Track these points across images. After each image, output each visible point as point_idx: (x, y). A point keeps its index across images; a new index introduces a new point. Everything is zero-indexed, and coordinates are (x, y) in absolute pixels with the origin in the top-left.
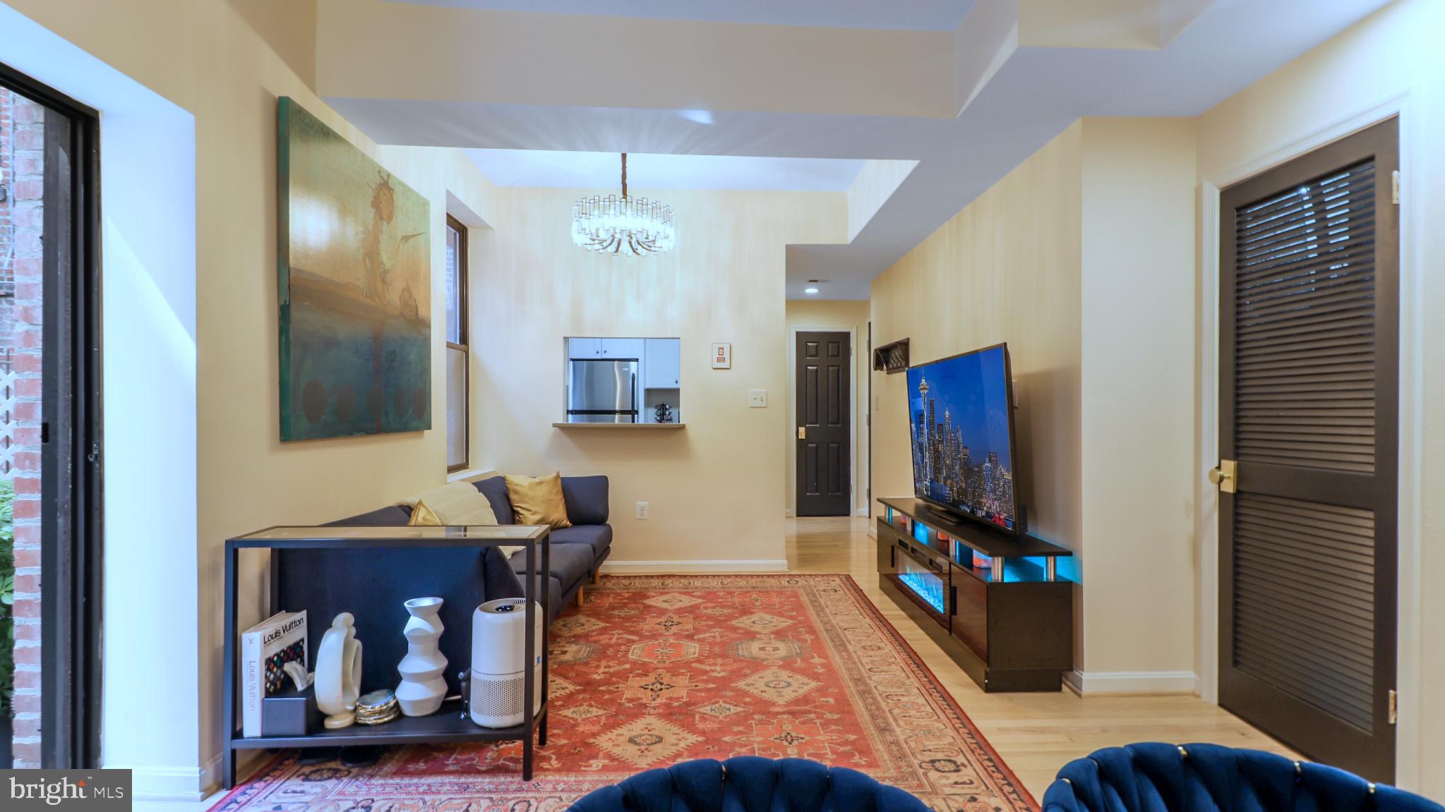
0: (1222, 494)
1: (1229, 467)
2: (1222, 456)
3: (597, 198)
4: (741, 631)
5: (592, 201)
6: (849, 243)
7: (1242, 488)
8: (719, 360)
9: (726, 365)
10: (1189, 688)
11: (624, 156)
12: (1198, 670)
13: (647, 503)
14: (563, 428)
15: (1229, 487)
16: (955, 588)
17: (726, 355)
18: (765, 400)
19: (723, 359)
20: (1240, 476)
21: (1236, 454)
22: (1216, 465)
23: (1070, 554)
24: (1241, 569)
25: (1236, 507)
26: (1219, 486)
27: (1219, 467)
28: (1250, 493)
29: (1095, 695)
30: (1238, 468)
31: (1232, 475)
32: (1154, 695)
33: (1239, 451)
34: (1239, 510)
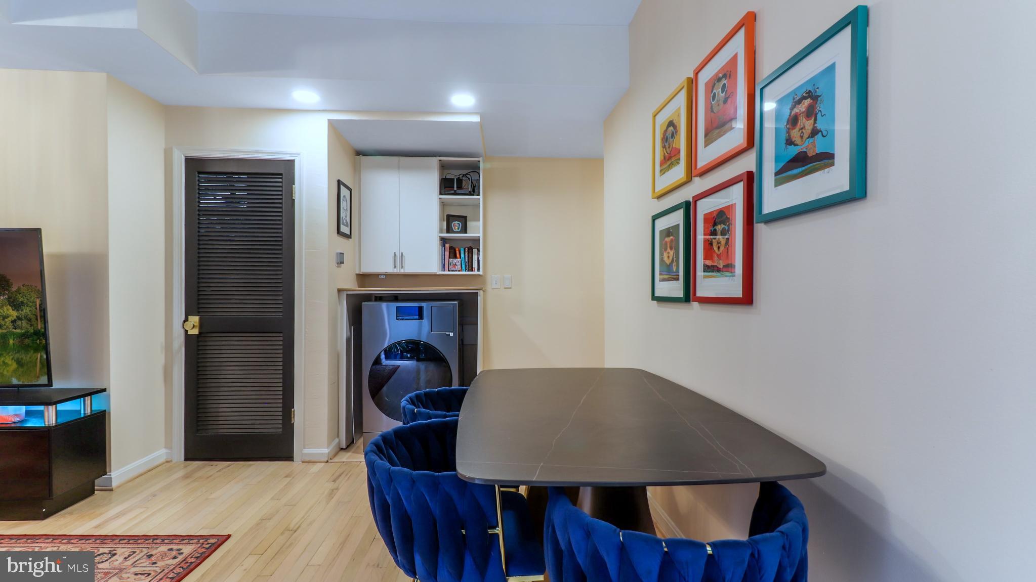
0: (188, 337)
1: (195, 320)
2: (188, 314)
7: (204, 331)
10: (163, 460)
12: (168, 446)
15: (194, 332)
20: (201, 325)
21: (197, 313)
22: (183, 319)
23: (104, 390)
24: (201, 377)
25: (198, 342)
26: (186, 331)
27: (186, 320)
28: (207, 333)
29: (119, 487)
30: (200, 320)
31: (197, 324)
32: (149, 471)
33: (200, 310)
34: (200, 344)
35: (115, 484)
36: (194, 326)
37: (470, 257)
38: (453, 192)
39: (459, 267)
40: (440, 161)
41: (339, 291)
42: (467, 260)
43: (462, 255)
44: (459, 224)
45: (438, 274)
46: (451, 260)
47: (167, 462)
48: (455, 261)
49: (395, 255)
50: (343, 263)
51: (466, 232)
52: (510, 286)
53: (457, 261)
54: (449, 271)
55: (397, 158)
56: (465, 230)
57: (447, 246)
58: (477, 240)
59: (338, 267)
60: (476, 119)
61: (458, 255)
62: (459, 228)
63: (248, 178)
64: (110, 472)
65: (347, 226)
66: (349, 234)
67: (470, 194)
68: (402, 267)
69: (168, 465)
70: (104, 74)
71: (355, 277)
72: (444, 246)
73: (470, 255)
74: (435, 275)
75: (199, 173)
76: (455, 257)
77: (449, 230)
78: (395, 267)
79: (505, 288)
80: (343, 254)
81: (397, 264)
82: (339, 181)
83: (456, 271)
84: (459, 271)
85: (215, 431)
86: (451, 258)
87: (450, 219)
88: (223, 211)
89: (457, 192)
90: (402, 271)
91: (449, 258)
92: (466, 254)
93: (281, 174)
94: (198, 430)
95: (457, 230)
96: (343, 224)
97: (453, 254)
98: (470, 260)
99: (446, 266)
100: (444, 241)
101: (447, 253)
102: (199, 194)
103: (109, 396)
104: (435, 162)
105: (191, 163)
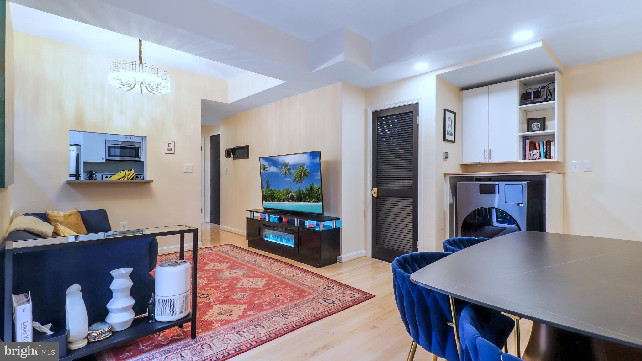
0: (373, 197)
1: (375, 189)
2: (373, 187)
3: (124, 62)
4: (213, 270)
5: (122, 63)
6: (229, 103)
7: (379, 195)
8: (168, 149)
9: (172, 152)
10: (364, 255)
11: (140, 41)
12: (366, 249)
13: (127, 222)
14: (69, 183)
15: (375, 195)
16: (301, 237)
17: (172, 147)
18: (191, 169)
19: (170, 150)
20: (378, 192)
21: (377, 186)
22: (371, 189)
23: (339, 219)
24: (378, 218)
25: (377, 200)
26: (372, 195)
27: (372, 190)
28: (381, 196)
29: (345, 262)
30: (378, 190)
31: (376, 192)
32: (357, 258)
33: (378, 185)
34: (378, 201)
35: (343, 261)
36: (374, 193)
37: (548, 148)
38: (530, 102)
39: (538, 156)
40: (520, 81)
41: (445, 175)
42: (545, 151)
43: (541, 147)
44: (538, 124)
45: (518, 162)
46: (531, 151)
47: (365, 256)
48: (535, 152)
49: (485, 151)
50: (448, 158)
51: (544, 129)
52: (590, 170)
53: (537, 152)
54: (529, 159)
55: (487, 87)
56: (544, 127)
57: (528, 142)
58: (553, 135)
59: (444, 160)
60: (539, 45)
61: (537, 148)
62: (538, 127)
63: (400, 116)
64: (342, 255)
65: (452, 135)
66: (454, 140)
67: (546, 100)
68: (490, 158)
69: (365, 258)
70: (341, 82)
71: (460, 166)
72: (525, 142)
73: (548, 146)
74: (515, 163)
75: (378, 118)
76: (535, 149)
77: (529, 129)
78: (485, 159)
79: (585, 171)
80: (448, 152)
81: (487, 156)
82: (445, 109)
83: (536, 159)
84: (539, 159)
85: (384, 246)
86: (531, 150)
87: (530, 122)
88: (390, 135)
89: (535, 101)
90: (490, 161)
91: (530, 150)
92: (545, 146)
93: (412, 112)
94: (377, 244)
95: (536, 129)
96: (448, 134)
97: (533, 146)
98: (548, 151)
99: (527, 156)
100: (525, 138)
101: (528, 147)
102: (377, 128)
103: (341, 222)
104: (516, 83)
105: (374, 113)
